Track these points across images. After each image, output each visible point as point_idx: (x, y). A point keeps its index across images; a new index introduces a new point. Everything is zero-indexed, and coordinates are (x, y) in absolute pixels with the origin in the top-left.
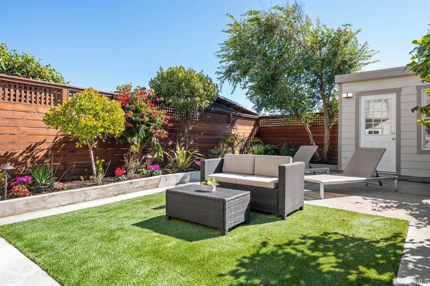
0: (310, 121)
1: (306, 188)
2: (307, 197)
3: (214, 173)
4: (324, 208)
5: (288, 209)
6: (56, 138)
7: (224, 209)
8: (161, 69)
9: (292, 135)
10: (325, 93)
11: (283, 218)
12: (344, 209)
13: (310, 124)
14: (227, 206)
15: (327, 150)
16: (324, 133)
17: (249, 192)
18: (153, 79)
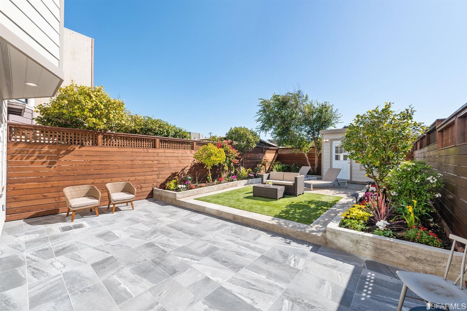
0: (307, 152)
1: (305, 186)
2: (305, 190)
3: (267, 180)
4: (312, 193)
5: (298, 193)
6: (192, 164)
7: (277, 192)
8: (231, 128)
9: (296, 158)
10: (315, 137)
11: (296, 196)
12: (320, 194)
13: (307, 153)
14: (278, 191)
15: (316, 167)
16: (315, 158)
17: (284, 187)
18: (227, 133)
